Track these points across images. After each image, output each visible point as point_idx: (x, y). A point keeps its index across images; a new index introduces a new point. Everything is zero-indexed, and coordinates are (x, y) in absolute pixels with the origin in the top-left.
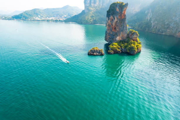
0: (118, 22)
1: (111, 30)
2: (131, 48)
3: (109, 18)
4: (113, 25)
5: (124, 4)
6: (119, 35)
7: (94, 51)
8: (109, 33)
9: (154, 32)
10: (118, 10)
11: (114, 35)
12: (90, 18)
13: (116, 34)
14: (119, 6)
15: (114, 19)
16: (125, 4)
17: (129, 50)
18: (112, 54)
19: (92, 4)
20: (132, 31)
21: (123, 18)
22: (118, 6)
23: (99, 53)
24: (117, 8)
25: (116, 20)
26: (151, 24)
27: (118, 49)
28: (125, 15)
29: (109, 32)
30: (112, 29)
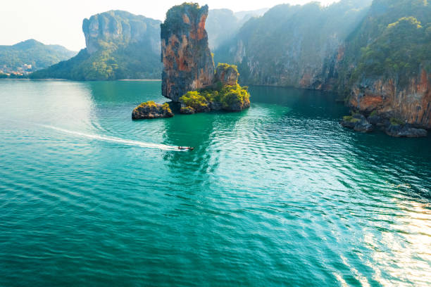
0: (192, 46)
1: (177, 69)
2: (230, 98)
3: (167, 40)
4: (179, 57)
5: (200, 7)
6: (196, 76)
7: (148, 108)
8: (170, 77)
9: (256, 83)
10: (187, 19)
11: (183, 79)
12: (105, 66)
13: (190, 77)
14: (189, 10)
15: (181, 40)
16: (203, 7)
17: (228, 102)
18: (190, 113)
19: (107, 34)
20: (224, 66)
21: (201, 38)
22: (187, 11)
23: (160, 113)
24: (186, 15)
25: (185, 43)
26: (248, 68)
27: (203, 103)
28: (205, 30)
29: (171, 73)
30: (179, 65)
